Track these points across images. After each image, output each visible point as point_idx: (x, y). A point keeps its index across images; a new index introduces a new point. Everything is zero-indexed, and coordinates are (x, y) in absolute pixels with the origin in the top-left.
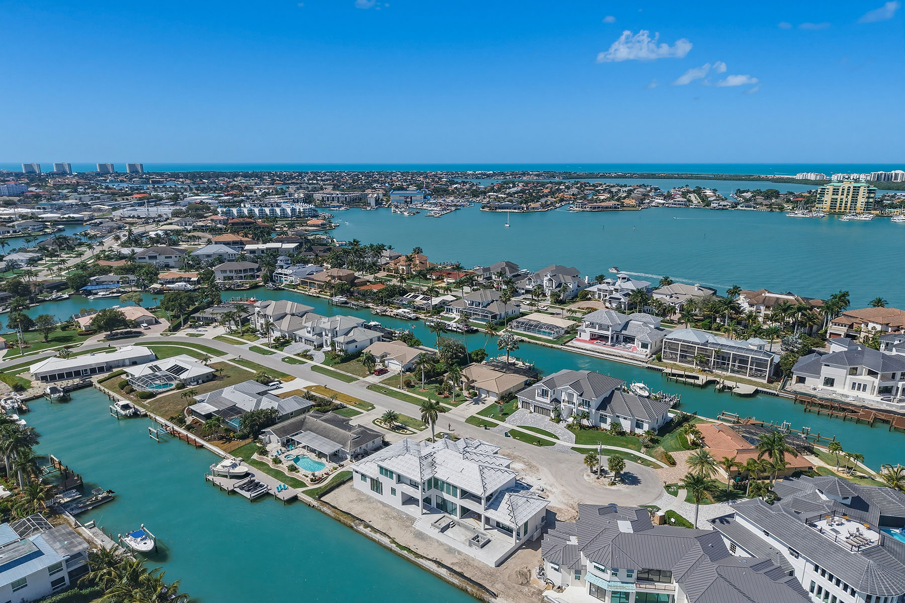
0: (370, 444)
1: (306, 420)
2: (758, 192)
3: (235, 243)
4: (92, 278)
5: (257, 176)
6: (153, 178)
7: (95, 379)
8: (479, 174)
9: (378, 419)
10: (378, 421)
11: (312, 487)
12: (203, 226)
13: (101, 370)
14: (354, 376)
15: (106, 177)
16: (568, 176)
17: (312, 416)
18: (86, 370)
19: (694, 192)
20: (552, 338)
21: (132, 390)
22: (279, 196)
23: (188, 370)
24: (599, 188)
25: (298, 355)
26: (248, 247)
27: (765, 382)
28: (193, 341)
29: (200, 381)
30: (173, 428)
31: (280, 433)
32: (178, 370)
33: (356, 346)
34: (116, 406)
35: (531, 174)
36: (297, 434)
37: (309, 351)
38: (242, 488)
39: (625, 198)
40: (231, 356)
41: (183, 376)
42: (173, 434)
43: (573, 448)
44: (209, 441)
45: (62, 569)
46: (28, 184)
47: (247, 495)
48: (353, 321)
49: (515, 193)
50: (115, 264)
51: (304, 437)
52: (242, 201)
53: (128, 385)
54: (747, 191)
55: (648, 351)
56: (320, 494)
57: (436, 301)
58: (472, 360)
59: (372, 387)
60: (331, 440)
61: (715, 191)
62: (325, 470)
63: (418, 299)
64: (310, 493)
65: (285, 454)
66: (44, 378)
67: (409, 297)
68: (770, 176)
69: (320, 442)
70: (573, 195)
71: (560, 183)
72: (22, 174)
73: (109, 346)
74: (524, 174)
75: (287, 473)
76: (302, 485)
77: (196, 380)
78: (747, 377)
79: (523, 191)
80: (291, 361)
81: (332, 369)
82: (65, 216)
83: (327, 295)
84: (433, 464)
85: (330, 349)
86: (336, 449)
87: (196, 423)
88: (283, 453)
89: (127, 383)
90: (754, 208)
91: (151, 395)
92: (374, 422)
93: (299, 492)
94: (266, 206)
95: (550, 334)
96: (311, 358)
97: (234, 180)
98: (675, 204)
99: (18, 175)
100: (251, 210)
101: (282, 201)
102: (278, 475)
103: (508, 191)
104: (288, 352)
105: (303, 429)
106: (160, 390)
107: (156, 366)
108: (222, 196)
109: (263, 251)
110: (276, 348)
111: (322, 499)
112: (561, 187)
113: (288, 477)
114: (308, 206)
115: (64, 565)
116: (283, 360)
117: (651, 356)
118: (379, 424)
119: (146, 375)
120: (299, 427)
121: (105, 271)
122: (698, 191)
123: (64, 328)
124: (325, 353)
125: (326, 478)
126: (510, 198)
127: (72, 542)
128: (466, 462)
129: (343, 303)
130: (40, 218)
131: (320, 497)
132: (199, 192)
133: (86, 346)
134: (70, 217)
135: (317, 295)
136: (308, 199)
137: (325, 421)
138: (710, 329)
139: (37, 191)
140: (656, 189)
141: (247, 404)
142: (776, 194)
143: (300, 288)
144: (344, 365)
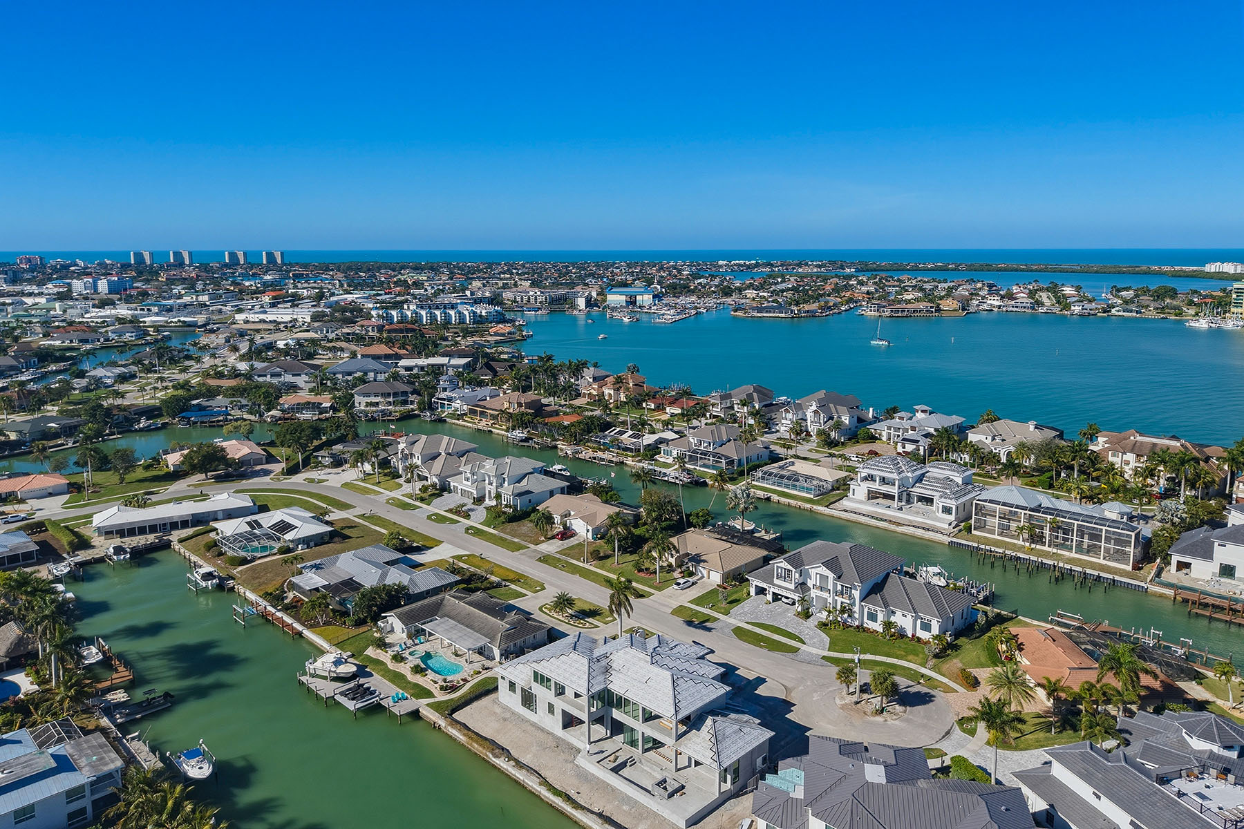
0: (530, 638)
1: (445, 602)
2: (1146, 291)
3: (387, 357)
4: (194, 402)
5: (432, 269)
6: (295, 270)
7: (176, 536)
8: (735, 265)
9: (546, 604)
10: (546, 608)
11: (441, 697)
12: (349, 334)
13: (185, 524)
14: (523, 543)
15: (235, 269)
16: (864, 268)
17: (454, 597)
18: (164, 525)
19: (1048, 290)
20: (812, 496)
21: (221, 554)
22: (456, 295)
23: (296, 527)
24: (907, 284)
25: (450, 511)
26: (403, 363)
27: (1129, 568)
28: (313, 488)
29: (312, 544)
30: (265, 607)
31: (407, 619)
32: (284, 527)
33: (530, 501)
34: (196, 575)
35: (810, 265)
36: (431, 621)
37: (465, 505)
38: (343, 694)
39: (941, 298)
40: (358, 511)
41: (289, 536)
42: (264, 616)
43: (824, 658)
44: (310, 627)
45: (84, 796)
46: (134, 279)
47: (351, 705)
48: (528, 464)
49: (783, 291)
50: (226, 383)
51: (438, 625)
52: (406, 301)
53: (216, 545)
54: (1127, 289)
55: (952, 517)
56: (450, 710)
57: (649, 439)
58: (690, 525)
59: (545, 559)
60: (477, 632)
61: (1078, 289)
62: (464, 675)
63: (625, 436)
64: (437, 707)
65: (411, 650)
66: (108, 532)
67: (612, 434)
68: (1166, 268)
69: (460, 634)
70: (868, 293)
71: (850, 277)
72: (130, 265)
73: (201, 493)
74: (800, 265)
75: (411, 677)
76: (428, 694)
77: (307, 541)
78: (1101, 561)
79: (793, 289)
80: (440, 519)
81: (494, 532)
82: (174, 320)
83: (502, 430)
84: (607, 670)
85: (494, 503)
86: (479, 645)
87: (298, 602)
88: (409, 648)
89: (215, 544)
90: (1137, 312)
91: (244, 561)
92: (541, 609)
93: (422, 704)
94: (437, 308)
95: (809, 490)
96: (467, 516)
97: (401, 273)
98: (1017, 307)
99: (126, 267)
100: (416, 313)
101: (459, 301)
102: (397, 678)
103: (773, 287)
104: (439, 506)
105: (440, 613)
106: (259, 555)
107: (256, 521)
108: (381, 295)
109: (422, 368)
110: (422, 500)
111: (456, 716)
112: (851, 283)
113: (410, 682)
114: (492, 308)
115: (87, 792)
116: (429, 517)
117: (957, 526)
118: (548, 612)
119: (241, 533)
120: (433, 612)
121: (212, 393)
122: (1053, 289)
123: (147, 468)
124: (488, 509)
125: (464, 685)
126: (775, 297)
127: (102, 758)
128: (655, 669)
129: (522, 441)
130: (141, 322)
131: (451, 715)
132: (351, 289)
133: (172, 493)
134: (179, 321)
135: (489, 429)
136: (494, 300)
137: (470, 604)
138: (1051, 486)
139: (144, 287)
140: (990, 286)
141: (369, 577)
142: (1173, 293)
143: (466, 419)
144: (510, 526)
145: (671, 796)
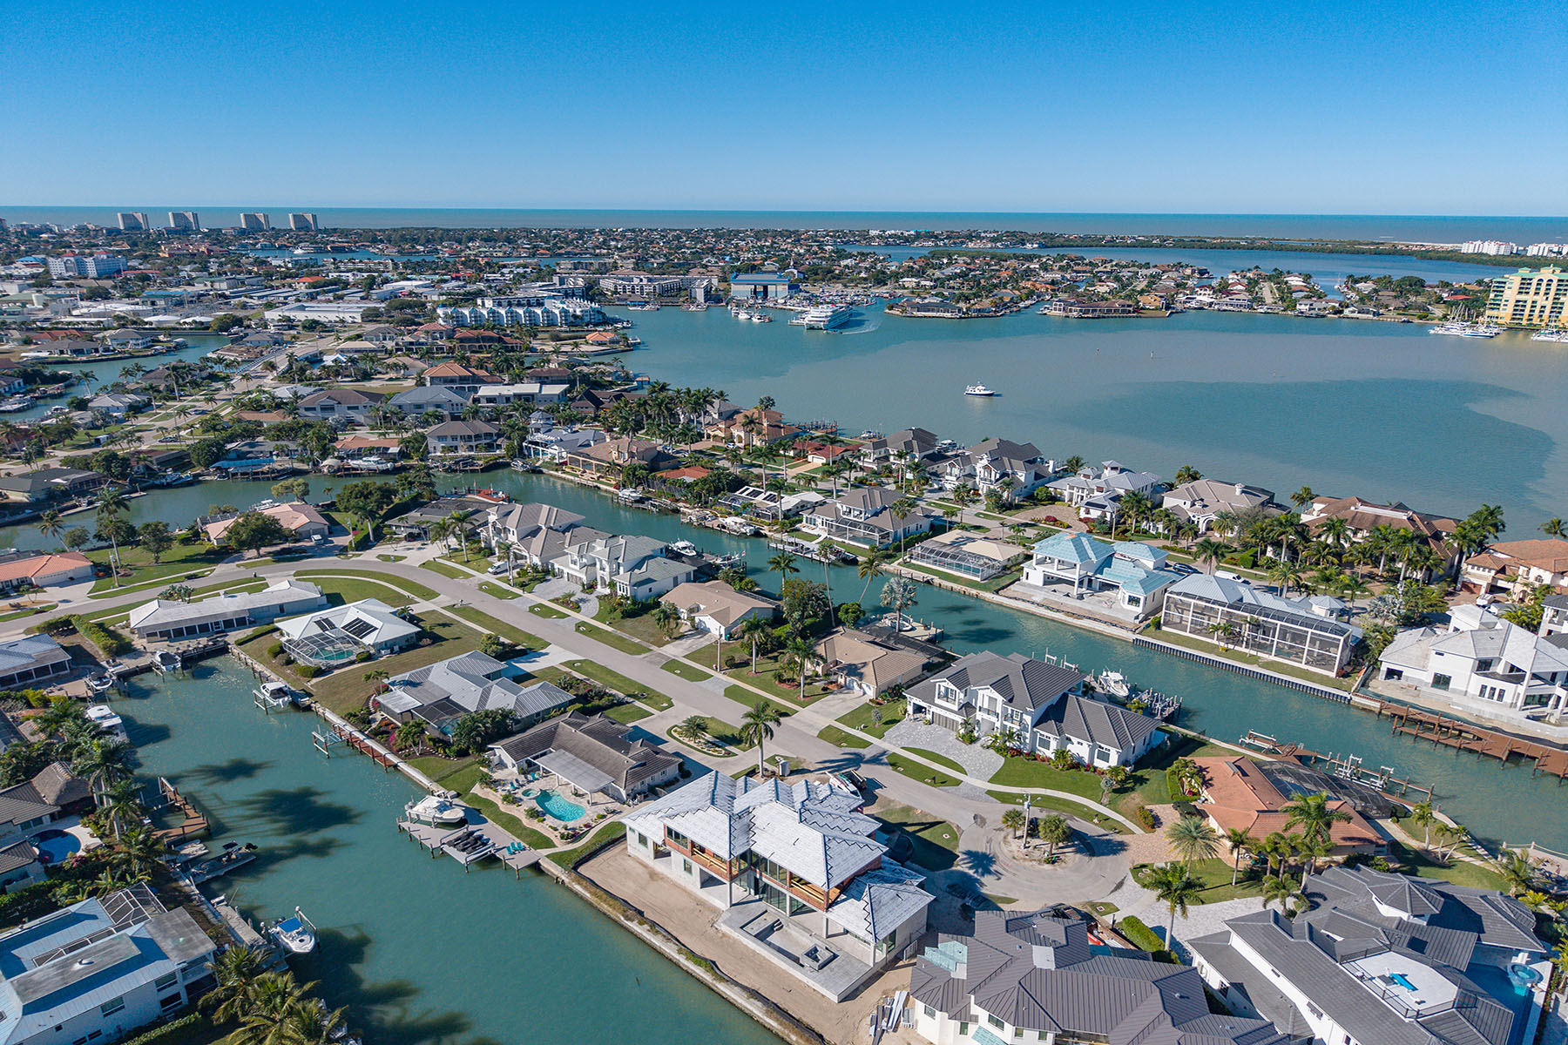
0: (658, 777)
1: (559, 730)
2: (1385, 282)
3: (463, 379)
4: (229, 446)
5: (507, 238)
6: (333, 242)
7: (233, 637)
8: (890, 236)
9: (675, 726)
10: (675, 731)
11: (562, 847)
12: (411, 343)
13: (242, 623)
14: (645, 644)
15: (256, 239)
16: (1048, 242)
17: (569, 724)
18: (217, 623)
19: (1270, 278)
20: (979, 579)
21: (290, 662)
22: (541, 284)
23: (376, 629)
24: (1101, 269)
25: (555, 601)
26: (483, 390)
27: (1333, 675)
28: (388, 568)
29: (396, 648)
30: (350, 734)
31: (514, 752)
32: (361, 628)
33: (650, 590)
34: (263, 691)
35: (984, 238)
36: (544, 754)
37: (573, 595)
38: (453, 844)
39: (1142, 292)
40: (444, 599)
41: (369, 640)
42: (351, 742)
43: (989, 793)
44: (406, 758)
45: (176, 982)
46: (127, 254)
47: (461, 857)
48: (649, 544)
49: (950, 278)
50: (270, 419)
51: (553, 759)
52: (480, 293)
53: (284, 652)
54: (1366, 279)
55: (1139, 610)
56: (576, 863)
57: (789, 502)
58: (840, 623)
59: (671, 665)
60: (598, 768)
61: (1307, 278)
62: (586, 820)
63: (760, 498)
64: (558, 858)
65: (524, 788)
66: (151, 634)
67: (744, 495)
68: (1415, 245)
69: (579, 771)
70: (1053, 283)
71: (1030, 258)
72: (118, 232)
73: (255, 576)
74: (970, 237)
75: (527, 822)
76: (548, 843)
77: (389, 646)
78: (1303, 666)
79: (963, 275)
80: (543, 612)
81: (610, 629)
82: (188, 320)
83: (610, 485)
84: (749, 828)
85: (607, 591)
86: (603, 783)
87: (387, 725)
88: (522, 786)
89: (281, 650)
90: (1374, 314)
91: (318, 672)
92: (669, 733)
93: (542, 856)
94: (519, 305)
95: (976, 571)
96: (577, 608)
97: (469, 248)
98: (1232, 305)
99: (113, 233)
100: (494, 312)
101: (546, 294)
102: (511, 823)
103: (938, 274)
104: (541, 595)
105: (554, 745)
106: (334, 663)
107: (326, 620)
108: (446, 281)
109: (508, 399)
110: (523, 586)
111: (581, 870)
112: (1032, 266)
113: (525, 828)
114: (588, 305)
115: (179, 977)
116: (531, 610)
117: (1146, 619)
118: (677, 736)
119: (311, 637)
120: (547, 742)
121: (251, 432)
122: (1277, 277)
123: (185, 541)
124: (601, 598)
125: (588, 831)
126: (939, 290)
127: (190, 940)
128: (804, 828)
129: (637, 501)
130: (147, 323)
131: (575, 868)
132: (409, 272)
133: (216, 576)
134: (195, 322)
135: (595, 484)
136: (590, 292)
137: (589, 732)
138: (1255, 565)
139: (142, 267)
140: (1202, 273)
141: (468, 696)
142: (1418, 285)
143: (567, 470)
144: (629, 622)
145: (821, 967)
